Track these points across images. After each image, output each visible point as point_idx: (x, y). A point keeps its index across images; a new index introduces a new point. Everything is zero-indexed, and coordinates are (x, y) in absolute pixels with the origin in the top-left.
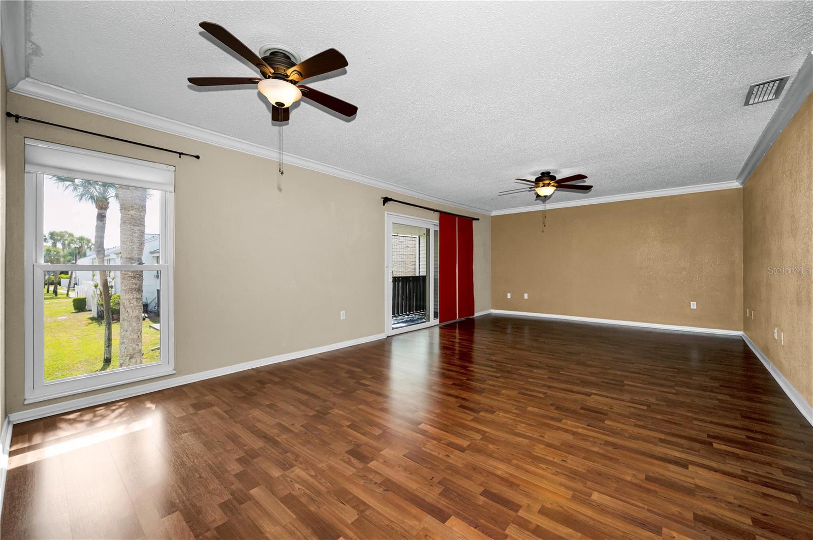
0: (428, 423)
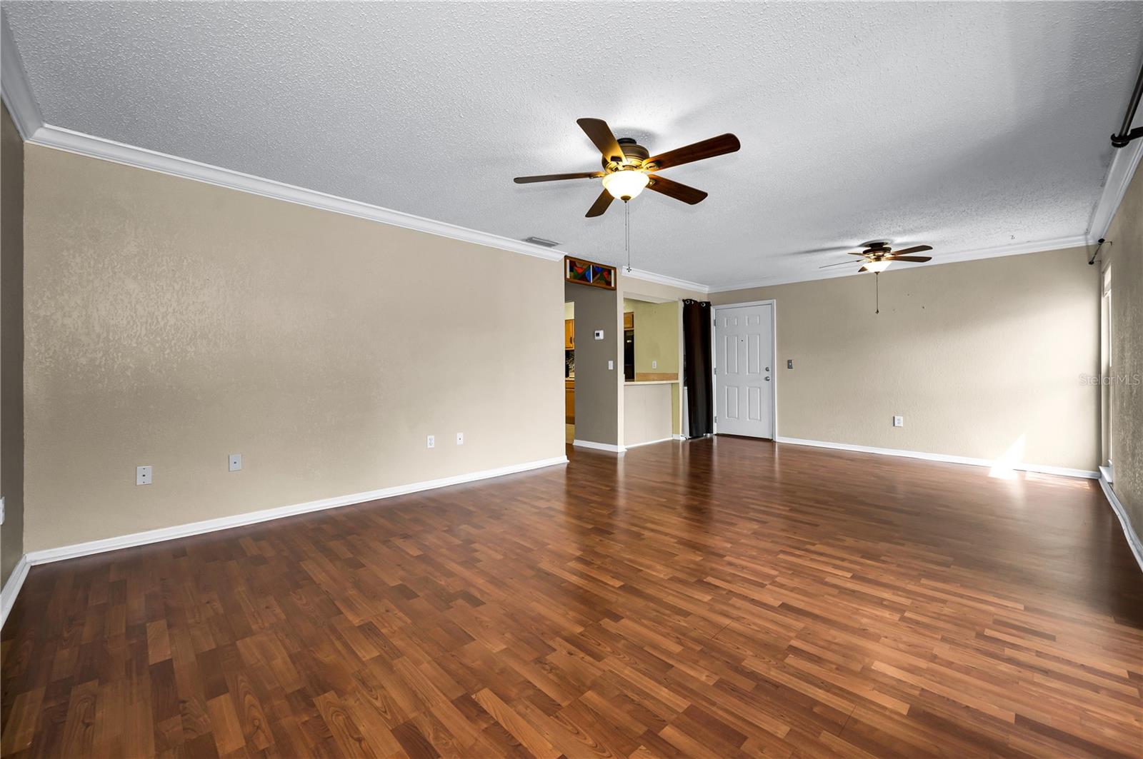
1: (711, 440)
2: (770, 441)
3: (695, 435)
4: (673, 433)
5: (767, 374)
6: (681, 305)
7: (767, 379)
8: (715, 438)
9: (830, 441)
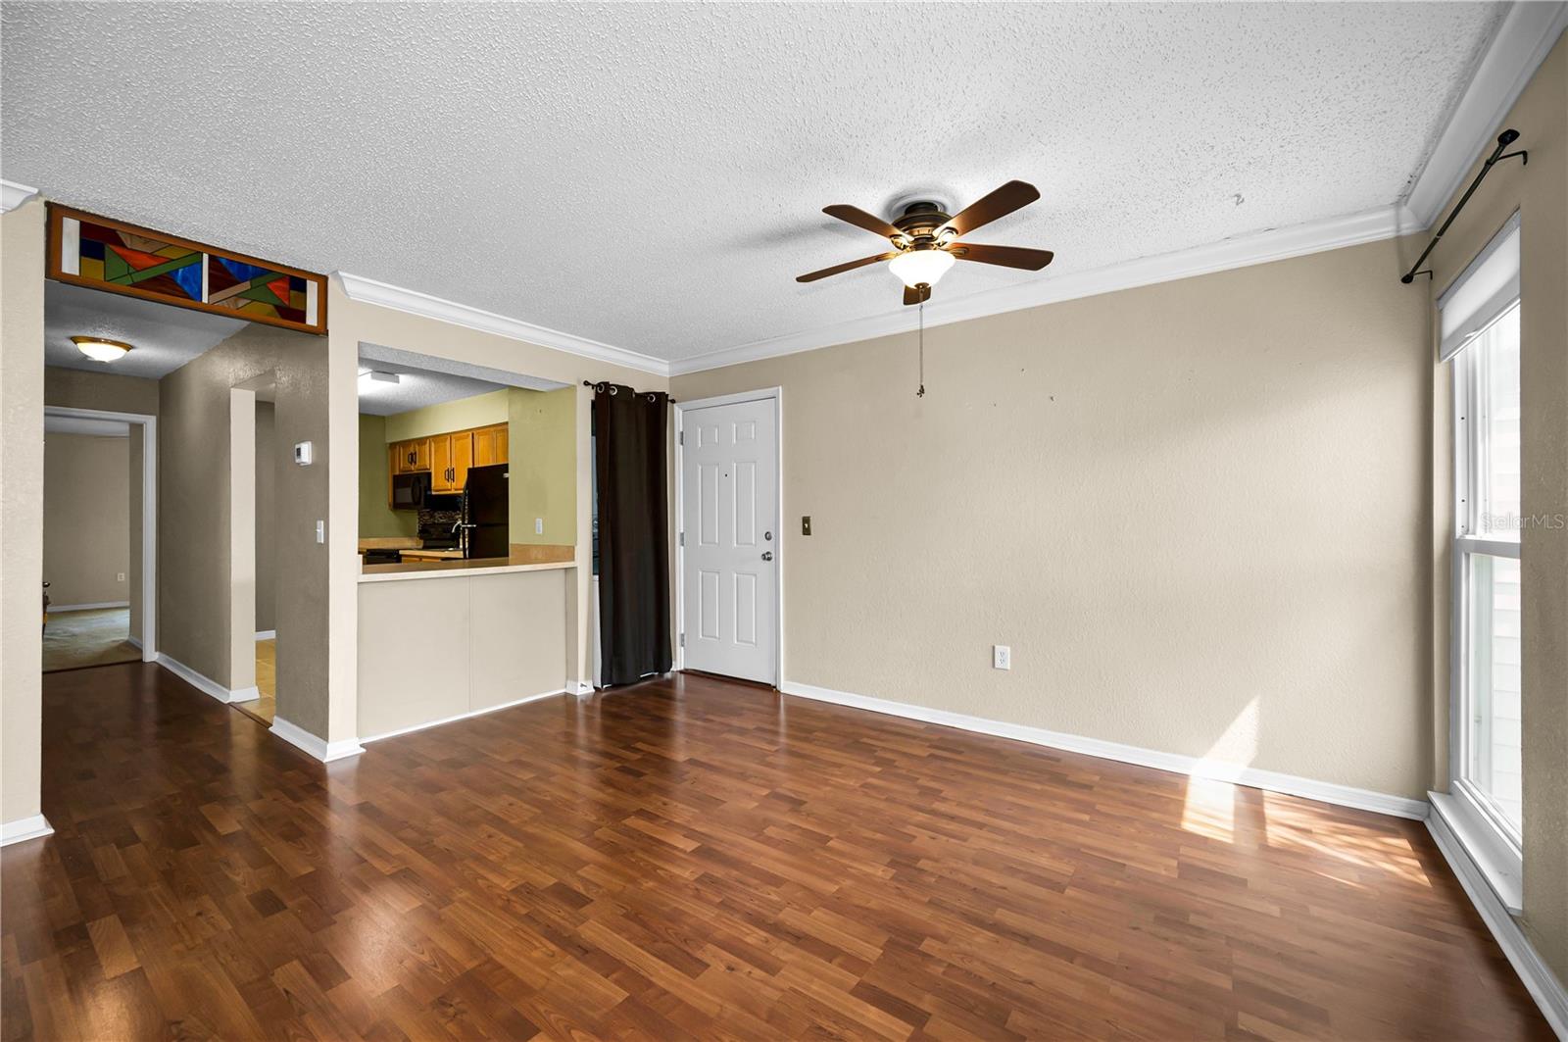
0: (678, 853)
1: (671, 683)
2: (769, 688)
3: (615, 682)
4: (567, 678)
5: (767, 546)
6: (586, 397)
7: (766, 557)
8: (681, 681)
9: (877, 696)
